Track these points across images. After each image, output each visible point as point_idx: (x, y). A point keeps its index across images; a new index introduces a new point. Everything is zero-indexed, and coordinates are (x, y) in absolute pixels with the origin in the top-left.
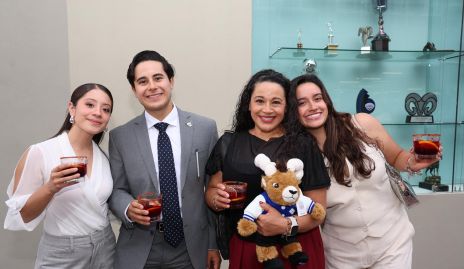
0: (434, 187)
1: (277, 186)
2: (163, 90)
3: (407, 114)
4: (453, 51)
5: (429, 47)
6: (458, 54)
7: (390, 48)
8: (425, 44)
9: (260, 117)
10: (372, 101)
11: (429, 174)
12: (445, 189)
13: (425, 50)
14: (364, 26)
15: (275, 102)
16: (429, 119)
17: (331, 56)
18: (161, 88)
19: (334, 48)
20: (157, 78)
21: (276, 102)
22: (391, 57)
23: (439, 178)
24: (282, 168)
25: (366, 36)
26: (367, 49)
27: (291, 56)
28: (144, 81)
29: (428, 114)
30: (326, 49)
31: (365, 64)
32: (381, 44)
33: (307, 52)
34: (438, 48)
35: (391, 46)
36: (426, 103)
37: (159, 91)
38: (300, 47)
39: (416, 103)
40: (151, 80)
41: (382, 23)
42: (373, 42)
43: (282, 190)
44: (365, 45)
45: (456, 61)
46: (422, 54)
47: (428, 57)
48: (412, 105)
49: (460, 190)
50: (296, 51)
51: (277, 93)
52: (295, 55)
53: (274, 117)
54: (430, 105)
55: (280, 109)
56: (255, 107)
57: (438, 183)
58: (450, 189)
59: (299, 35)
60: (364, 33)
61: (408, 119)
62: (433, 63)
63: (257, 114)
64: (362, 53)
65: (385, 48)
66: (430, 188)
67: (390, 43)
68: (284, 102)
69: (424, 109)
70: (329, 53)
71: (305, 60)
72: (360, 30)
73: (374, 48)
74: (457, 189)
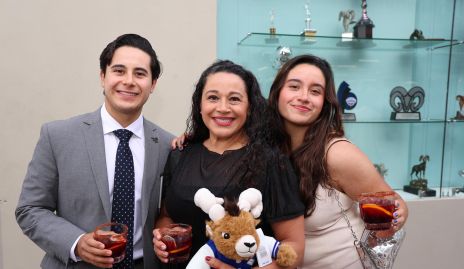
0: (421, 192)
1: (227, 237)
2: (140, 89)
3: (392, 110)
4: (443, 40)
5: (417, 35)
6: (449, 43)
7: (374, 36)
8: (412, 32)
9: (214, 118)
10: (354, 96)
11: (415, 177)
12: (432, 193)
13: (412, 38)
14: (346, 9)
15: (233, 99)
16: (415, 116)
17: (308, 43)
18: (139, 86)
19: (312, 34)
20: (139, 72)
21: (235, 99)
22: (375, 45)
23: (426, 181)
24: (232, 210)
25: (348, 21)
26: (348, 36)
27: (262, 42)
28: (121, 70)
29: (415, 110)
30: (303, 35)
31: (346, 53)
32: (364, 30)
33: (281, 38)
34: (426, 35)
35: (375, 33)
36: (413, 97)
37: (136, 90)
38: (272, 32)
39: (402, 97)
40: (130, 72)
41: (366, 6)
42: (355, 28)
43: (234, 242)
44: (346, 31)
45: (447, 51)
46: (409, 43)
47: (415, 46)
48: (397, 100)
49: (448, 196)
50: (268, 37)
51: (235, 86)
52: (267, 41)
53: (233, 119)
54: (416, 100)
55: (240, 108)
56: (207, 106)
57: (425, 187)
58: (438, 194)
59: (272, 18)
60: (346, 17)
61: (393, 116)
62: (421, 52)
63: (210, 114)
64: (344, 40)
65: (369, 36)
66: (416, 193)
67: (374, 29)
68: (245, 99)
69: (410, 105)
70: (307, 39)
71: (279, 48)
72: (341, 14)
73: (356, 35)
74: (445, 194)
